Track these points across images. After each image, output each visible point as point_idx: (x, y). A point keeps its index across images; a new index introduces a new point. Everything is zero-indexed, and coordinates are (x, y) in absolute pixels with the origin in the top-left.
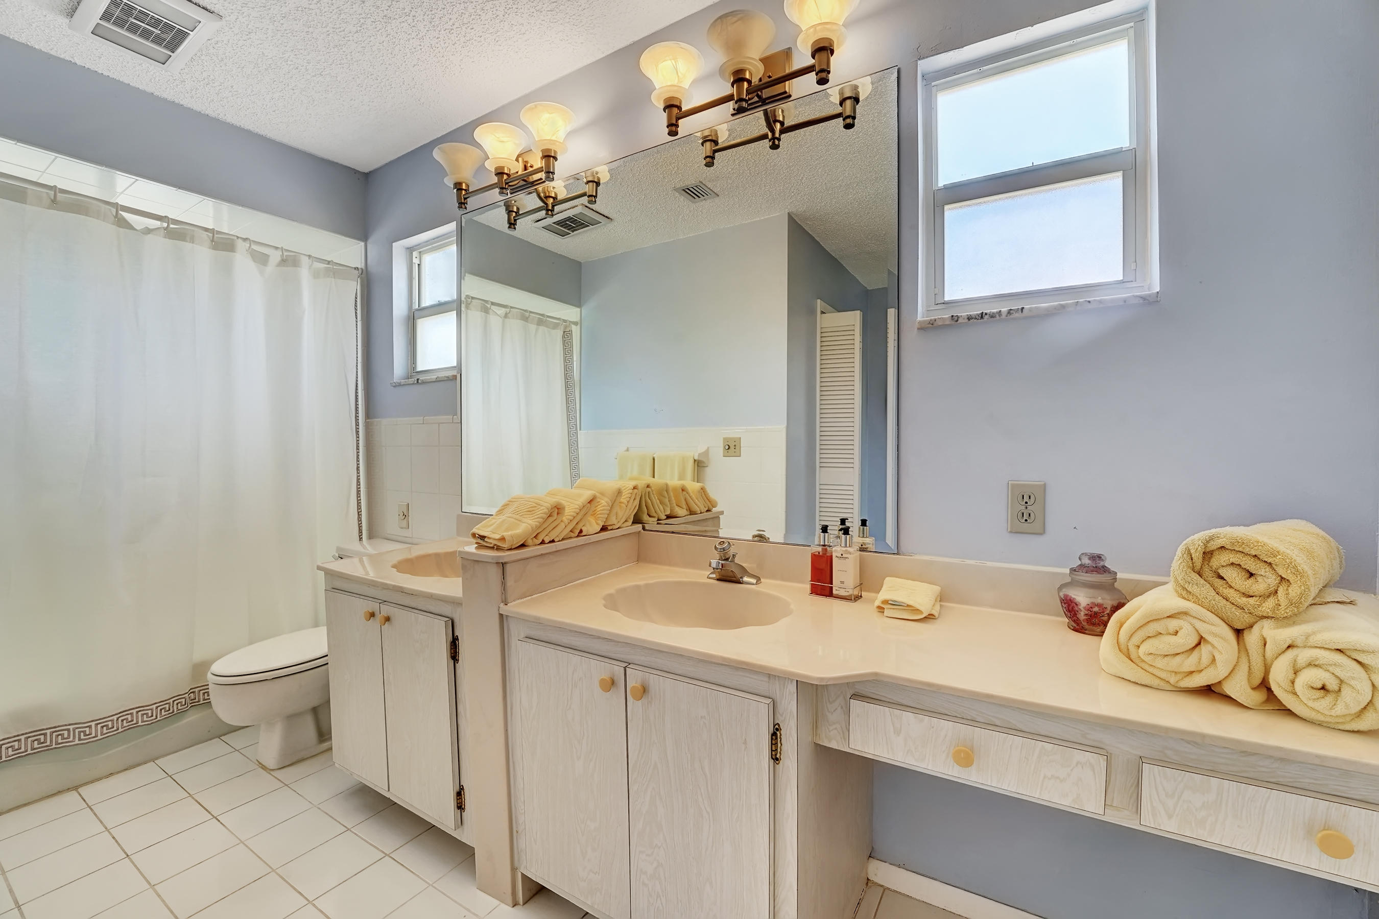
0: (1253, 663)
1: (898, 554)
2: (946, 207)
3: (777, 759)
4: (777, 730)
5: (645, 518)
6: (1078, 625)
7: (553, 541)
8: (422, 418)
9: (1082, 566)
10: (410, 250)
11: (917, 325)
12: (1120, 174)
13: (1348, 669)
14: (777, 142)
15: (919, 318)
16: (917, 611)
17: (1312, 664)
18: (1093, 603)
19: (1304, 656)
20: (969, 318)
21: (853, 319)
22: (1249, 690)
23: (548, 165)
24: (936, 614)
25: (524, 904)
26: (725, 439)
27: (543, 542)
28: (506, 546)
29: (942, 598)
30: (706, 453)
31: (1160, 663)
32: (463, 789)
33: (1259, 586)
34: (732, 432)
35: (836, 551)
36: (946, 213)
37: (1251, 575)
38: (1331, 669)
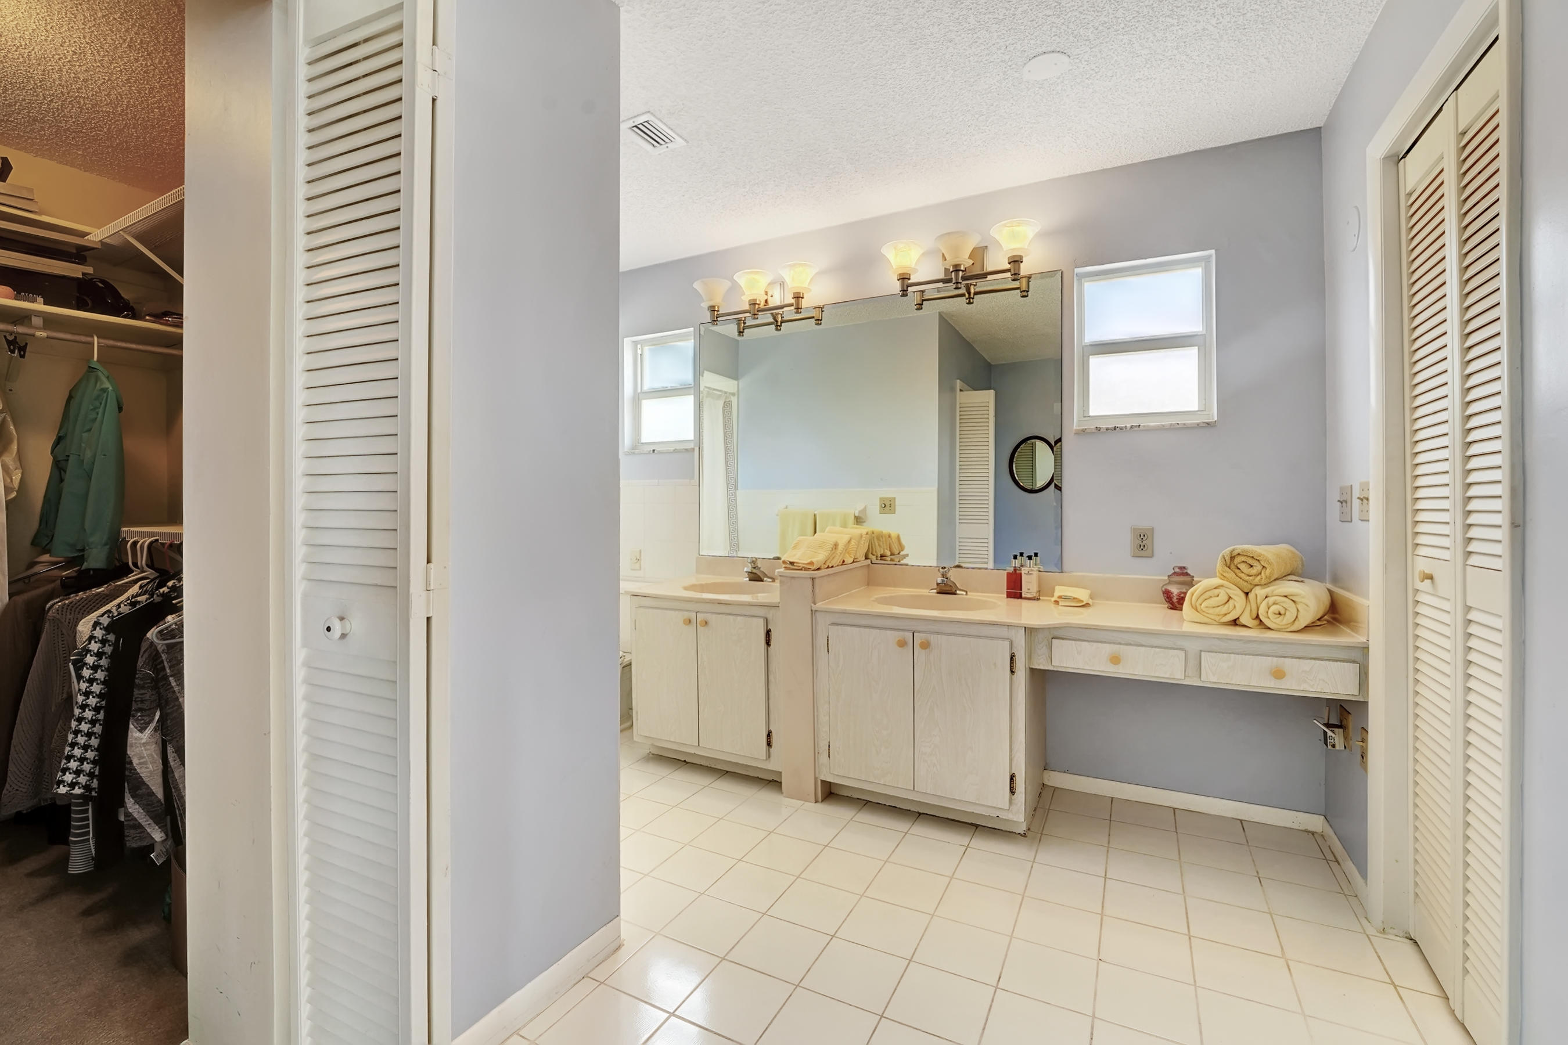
0: (1252, 607)
1: (1062, 572)
2: (1090, 357)
3: (1013, 672)
4: (1013, 656)
5: (870, 556)
6: (1173, 605)
7: (832, 567)
8: (657, 481)
9: (1175, 573)
10: (635, 343)
11: (1074, 432)
12: (1197, 347)
13: (1288, 603)
14: (972, 301)
15: (1075, 428)
16: (1082, 601)
17: (1274, 604)
18: (1181, 592)
19: (1271, 600)
20: (1107, 429)
21: (989, 396)
22: (1251, 620)
23: (798, 303)
24: (1091, 604)
25: (822, 801)
26: (881, 499)
27: (828, 567)
28: (813, 568)
29: (1091, 597)
30: (864, 510)
31: (1211, 611)
32: (771, 732)
33: (1254, 571)
34: (887, 492)
35: (1024, 571)
36: (1090, 360)
37: (1252, 566)
38: (1281, 604)
